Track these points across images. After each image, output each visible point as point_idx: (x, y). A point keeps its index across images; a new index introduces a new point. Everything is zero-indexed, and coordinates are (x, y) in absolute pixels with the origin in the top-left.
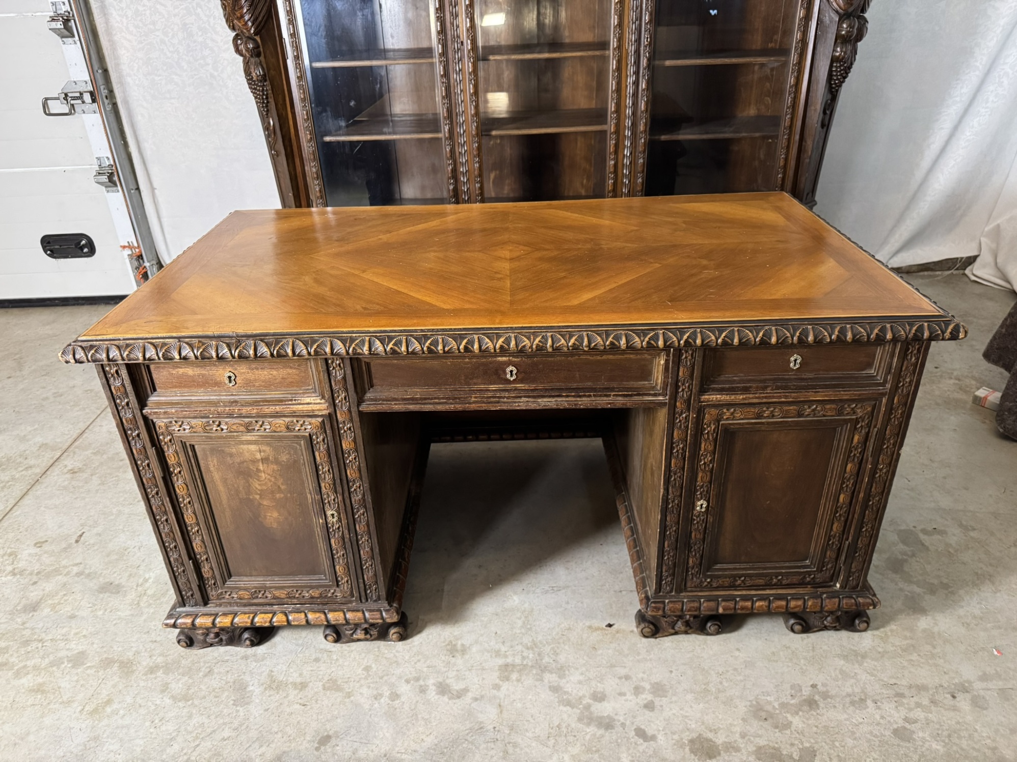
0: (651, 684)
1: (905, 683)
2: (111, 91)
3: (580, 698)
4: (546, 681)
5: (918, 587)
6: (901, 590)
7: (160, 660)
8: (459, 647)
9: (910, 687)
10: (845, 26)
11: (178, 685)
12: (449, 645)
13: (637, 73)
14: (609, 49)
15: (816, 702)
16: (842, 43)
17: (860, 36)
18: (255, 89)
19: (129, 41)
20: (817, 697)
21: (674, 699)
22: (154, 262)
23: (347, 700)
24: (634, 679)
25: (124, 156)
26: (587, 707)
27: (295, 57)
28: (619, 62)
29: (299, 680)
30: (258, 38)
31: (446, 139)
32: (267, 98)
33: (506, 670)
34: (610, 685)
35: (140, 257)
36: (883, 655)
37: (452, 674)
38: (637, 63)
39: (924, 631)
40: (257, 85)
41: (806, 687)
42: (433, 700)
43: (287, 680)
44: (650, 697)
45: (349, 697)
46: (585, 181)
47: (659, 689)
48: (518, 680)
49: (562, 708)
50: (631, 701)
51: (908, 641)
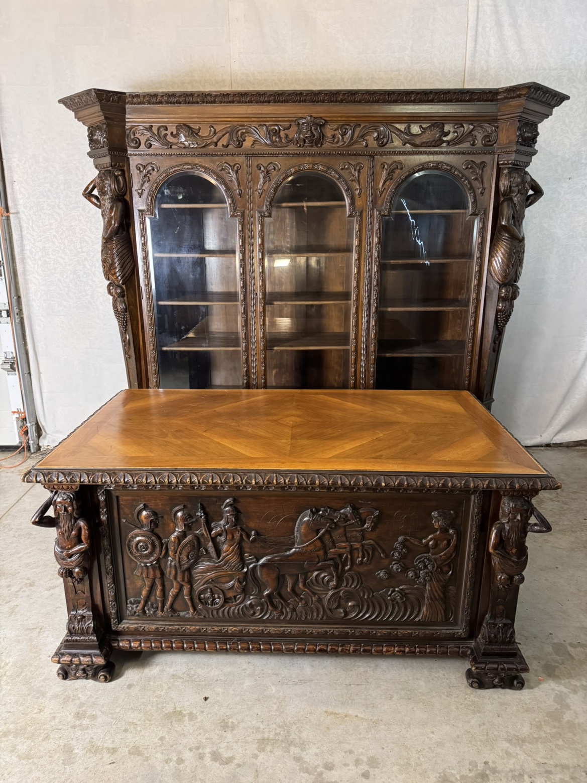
0: (368, 757)
1: (552, 763)
2: (21, 310)
3: (316, 766)
4: (292, 753)
5: (565, 687)
6: (553, 689)
7: (12, 726)
8: (230, 724)
9: (556, 766)
10: (503, 291)
11: (22, 748)
12: (222, 722)
13: (369, 316)
14: (350, 300)
15: (487, 775)
16: (503, 301)
17: (514, 296)
18: (119, 317)
19: (38, 279)
20: (488, 772)
21: (384, 769)
22: (34, 423)
23: (145, 763)
24: (356, 753)
25: (23, 351)
26: (320, 774)
27: (147, 298)
28: (357, 309)
29: (111, 746)
30: (124, 287)
31: (243, 351)
32: (126, 322)
33: (263, 743)
34: (337, 758)
35: (24, 419)
36: (537, 740)
37: (224, 745)
38: (369, 309)
39: (568, 722)
40: (120, 314)
41: (481, 763)
42: (208, 765)
43: (103, 745)
44: (366, 768)
45: (147, 761)
46: (337, 378)
47: (373, 762)
48: (271, 752)
49: (301, 774)
50: (352, 770)
51: (555, 730)
